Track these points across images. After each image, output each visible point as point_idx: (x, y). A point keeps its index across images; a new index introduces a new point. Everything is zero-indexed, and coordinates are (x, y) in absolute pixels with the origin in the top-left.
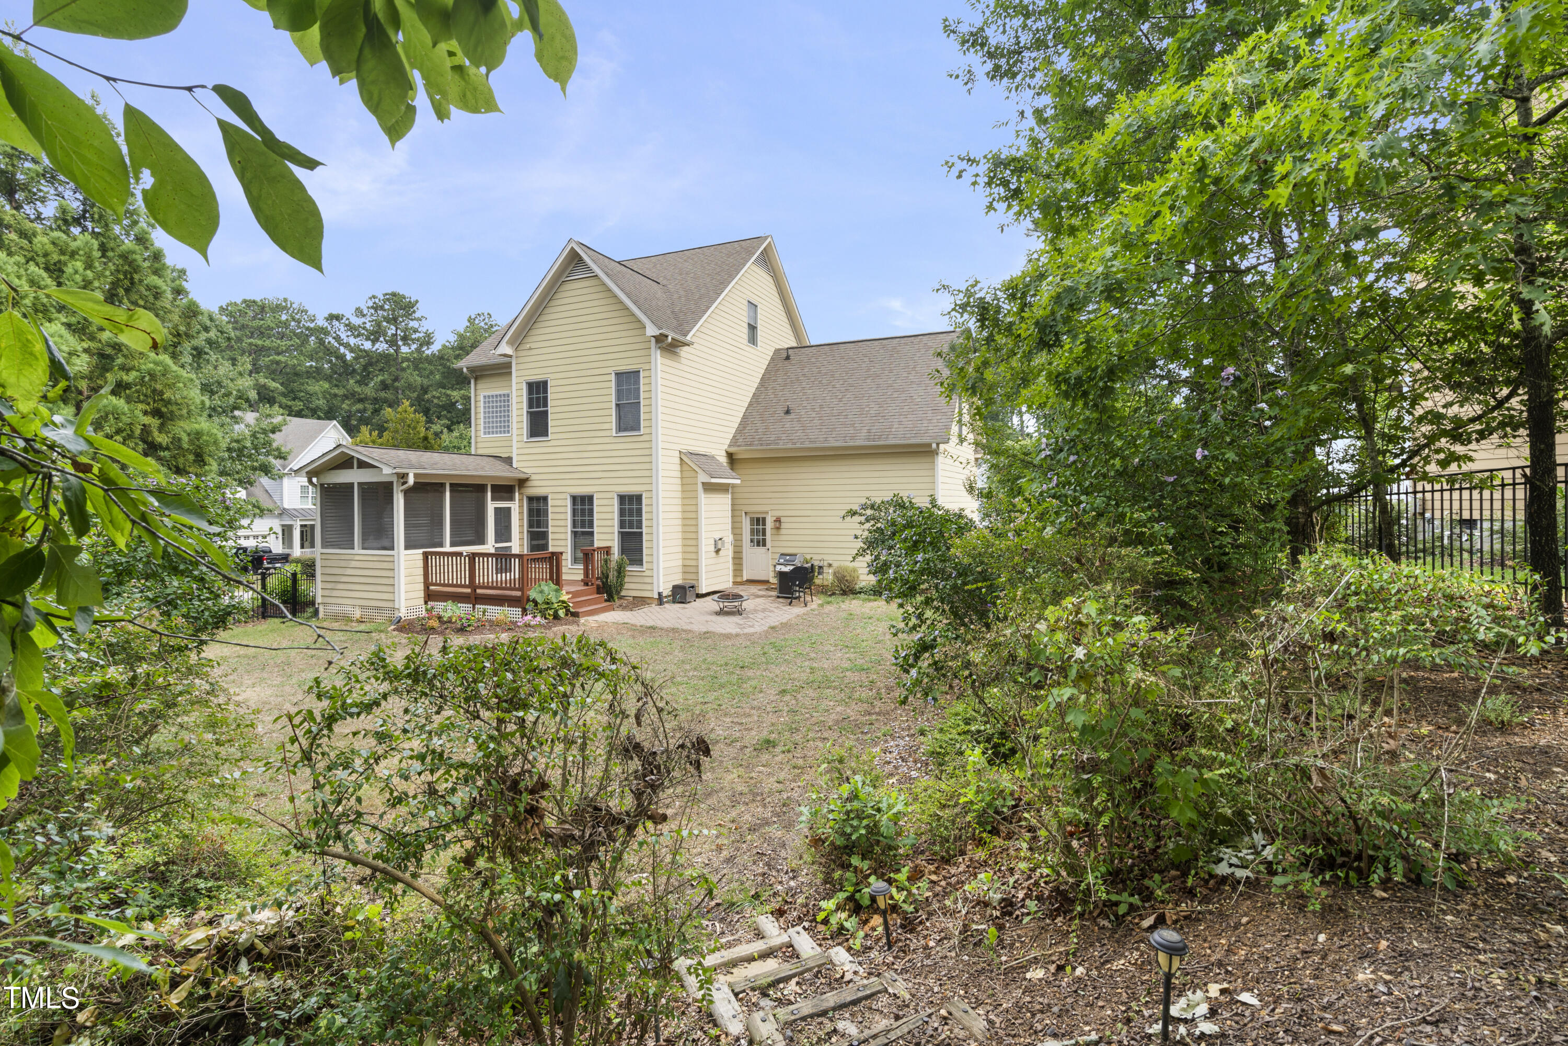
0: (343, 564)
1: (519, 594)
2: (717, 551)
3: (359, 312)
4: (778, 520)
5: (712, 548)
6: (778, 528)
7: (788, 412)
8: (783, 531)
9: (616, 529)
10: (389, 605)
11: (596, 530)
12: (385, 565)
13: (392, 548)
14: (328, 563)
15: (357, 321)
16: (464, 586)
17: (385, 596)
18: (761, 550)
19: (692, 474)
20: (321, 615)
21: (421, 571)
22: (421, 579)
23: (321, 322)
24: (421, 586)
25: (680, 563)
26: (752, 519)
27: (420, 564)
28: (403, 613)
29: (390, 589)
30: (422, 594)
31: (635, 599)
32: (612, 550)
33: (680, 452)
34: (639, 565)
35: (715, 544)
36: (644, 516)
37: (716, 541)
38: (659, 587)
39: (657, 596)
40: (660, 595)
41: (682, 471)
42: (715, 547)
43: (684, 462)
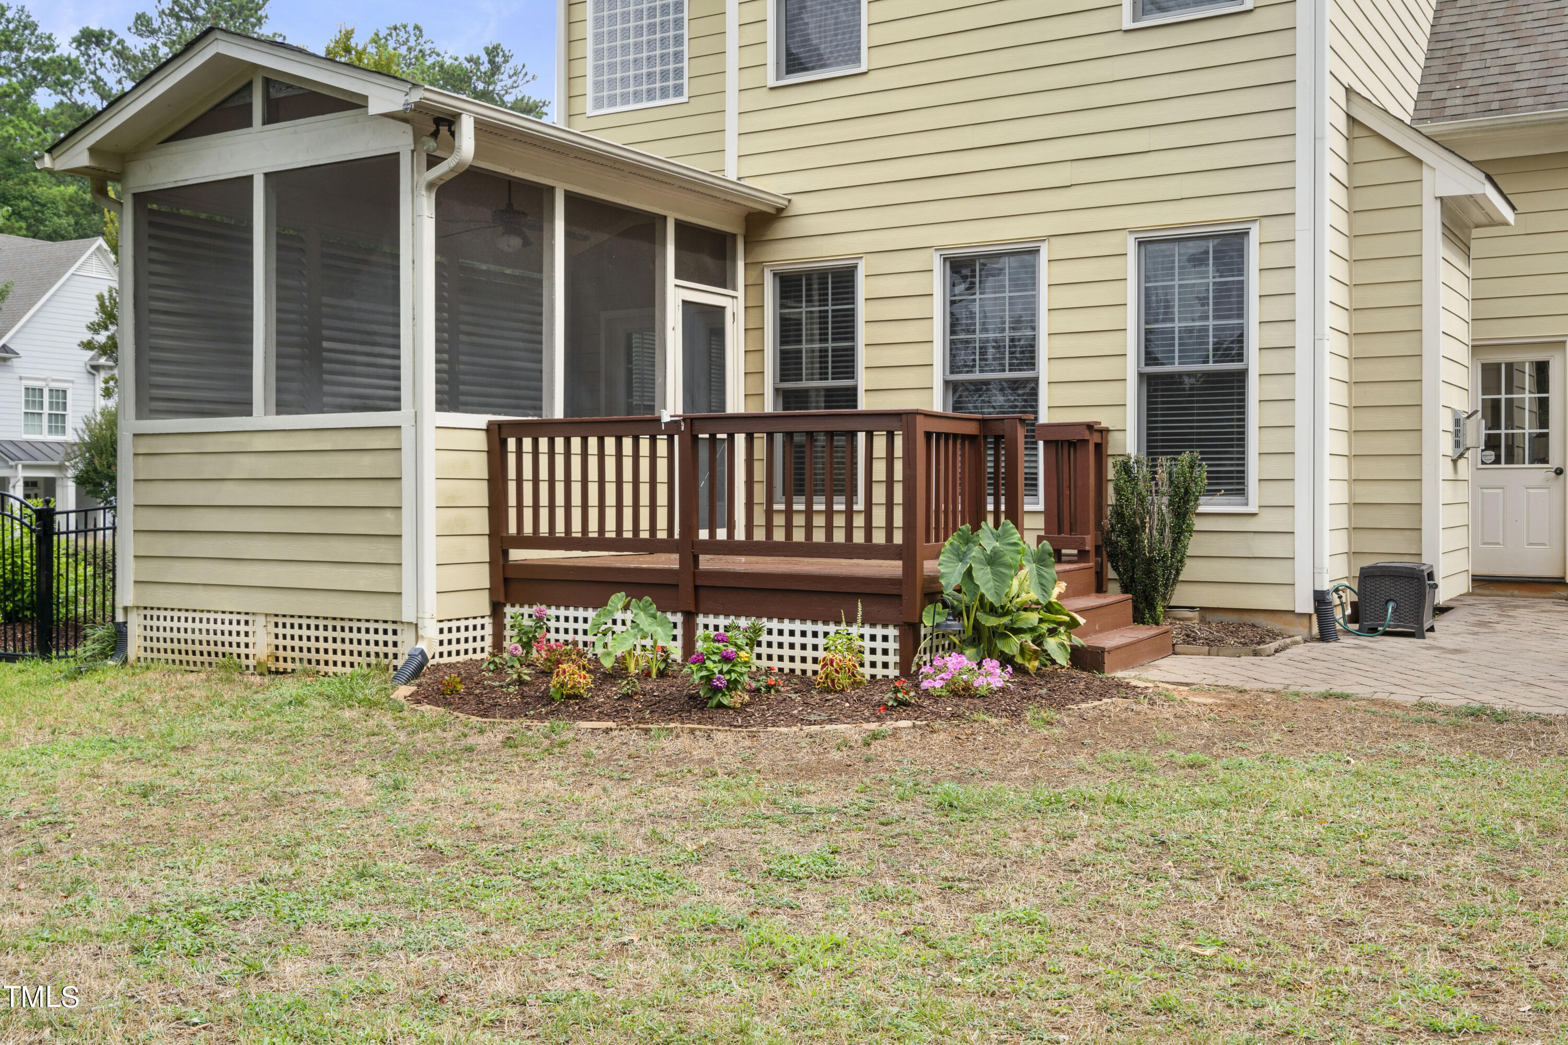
0: (211, 467)
1: (892, 568)
2: (1458, 459)
3: (143, 24)
5: (1448, 446)
9: (1131, 367)
10: (381, 609)
11: (1044, 371)
12: (365, 465)
13: (394, 404)
14: (159, 468)
15: (137, 44)
16: (652, 546)
17: (364, 579)
18: (1526, 475)
19: (1405, 170)
20: (134, 646)
21: (480, 494)
22: (480, 521)
23: (65, 48)
24: (481, 549)
25: (1345, 493)
26: (1489, 373)
27: (479, 466)
28: (429, 642)
29: (380, 552)
30: (482, 577)
31: (1209, 617)
32: (1113, 438)
33: (1349, 90)
34: (1229, 493)
35: (1457, 433)
36: (1254, 310)
37: (1457, 422)
38: (1315, 572)
39: (1306, 605)
40: (1320, 599)
41: (1351, 164)
42: (1457, 444)
43: (1358, 132)
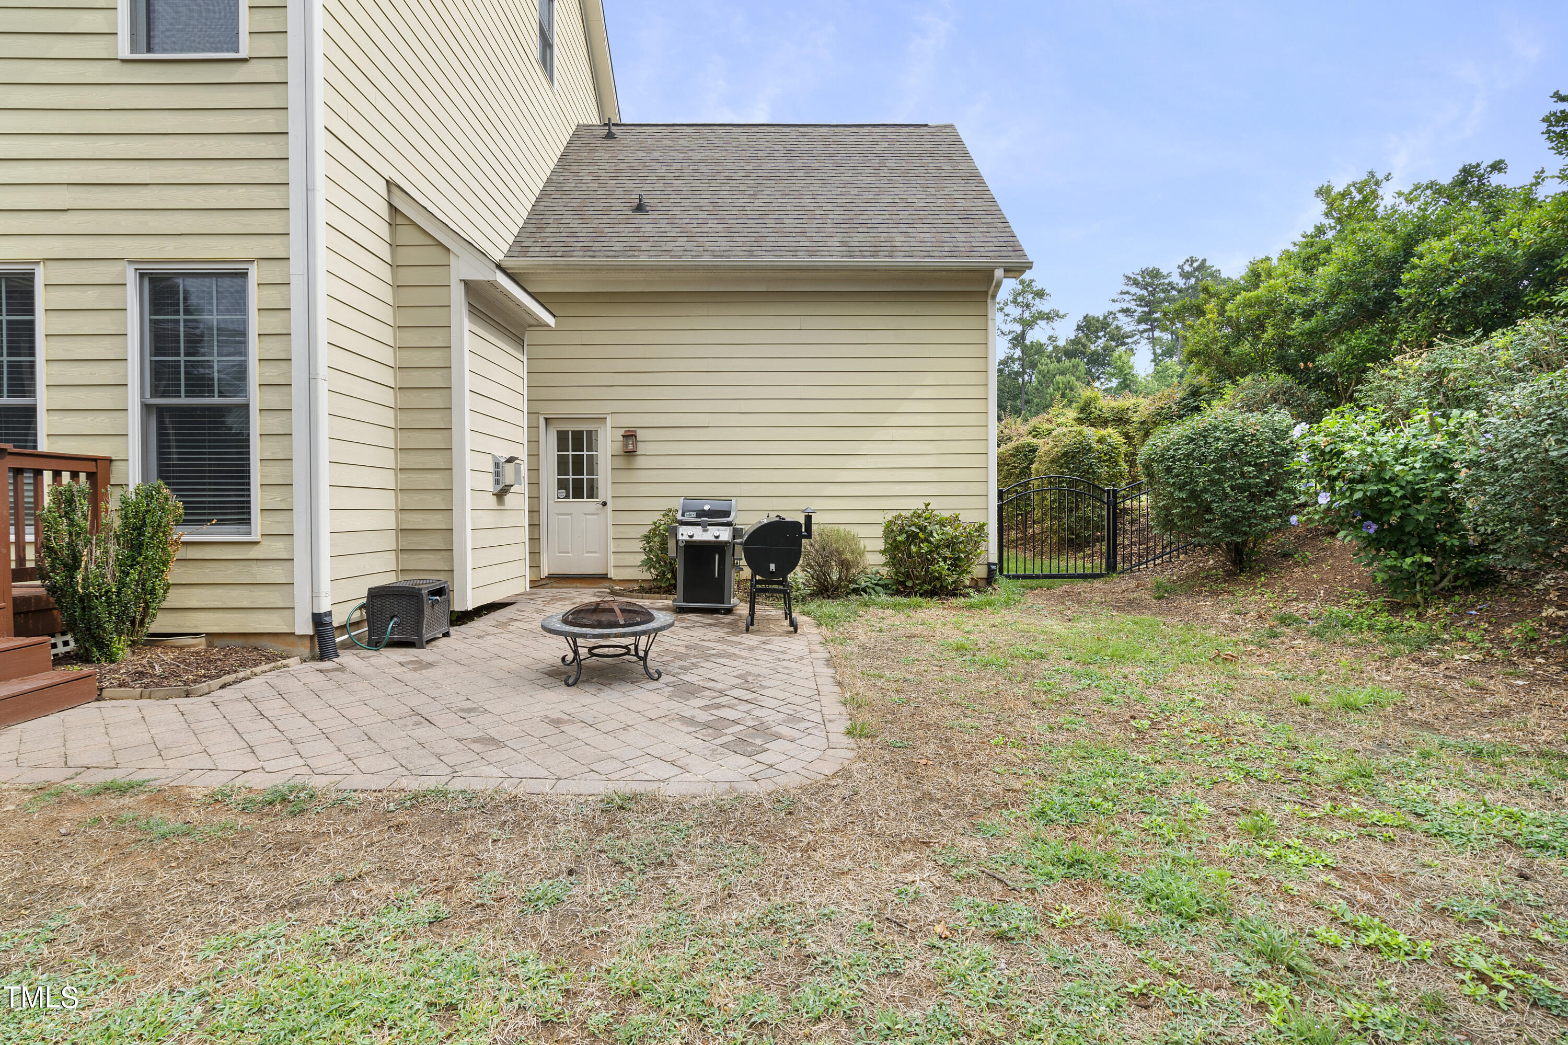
2: (501, 494)
4: (630, 436)
5: (488, 483)
6: (630, 454)
7: (640, 208)
8: (641, 462)
9: (135, 397)
11: (43, 399)
18: (585, 506)
19: (434, 255)
25: (389, 521)
26: (562, 437)
31: (217, 642)
32: (116, 467)
33: (389, 183)
34: (221, 522)
35: (497, 474)
36: (255, 349)
37: (497, 465)
38: (314, 595)
39: (305, 627)
40: (319, 620)
41: (394, 246)
42: (497, 482)
43: (399, 220)
